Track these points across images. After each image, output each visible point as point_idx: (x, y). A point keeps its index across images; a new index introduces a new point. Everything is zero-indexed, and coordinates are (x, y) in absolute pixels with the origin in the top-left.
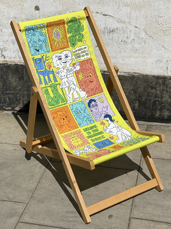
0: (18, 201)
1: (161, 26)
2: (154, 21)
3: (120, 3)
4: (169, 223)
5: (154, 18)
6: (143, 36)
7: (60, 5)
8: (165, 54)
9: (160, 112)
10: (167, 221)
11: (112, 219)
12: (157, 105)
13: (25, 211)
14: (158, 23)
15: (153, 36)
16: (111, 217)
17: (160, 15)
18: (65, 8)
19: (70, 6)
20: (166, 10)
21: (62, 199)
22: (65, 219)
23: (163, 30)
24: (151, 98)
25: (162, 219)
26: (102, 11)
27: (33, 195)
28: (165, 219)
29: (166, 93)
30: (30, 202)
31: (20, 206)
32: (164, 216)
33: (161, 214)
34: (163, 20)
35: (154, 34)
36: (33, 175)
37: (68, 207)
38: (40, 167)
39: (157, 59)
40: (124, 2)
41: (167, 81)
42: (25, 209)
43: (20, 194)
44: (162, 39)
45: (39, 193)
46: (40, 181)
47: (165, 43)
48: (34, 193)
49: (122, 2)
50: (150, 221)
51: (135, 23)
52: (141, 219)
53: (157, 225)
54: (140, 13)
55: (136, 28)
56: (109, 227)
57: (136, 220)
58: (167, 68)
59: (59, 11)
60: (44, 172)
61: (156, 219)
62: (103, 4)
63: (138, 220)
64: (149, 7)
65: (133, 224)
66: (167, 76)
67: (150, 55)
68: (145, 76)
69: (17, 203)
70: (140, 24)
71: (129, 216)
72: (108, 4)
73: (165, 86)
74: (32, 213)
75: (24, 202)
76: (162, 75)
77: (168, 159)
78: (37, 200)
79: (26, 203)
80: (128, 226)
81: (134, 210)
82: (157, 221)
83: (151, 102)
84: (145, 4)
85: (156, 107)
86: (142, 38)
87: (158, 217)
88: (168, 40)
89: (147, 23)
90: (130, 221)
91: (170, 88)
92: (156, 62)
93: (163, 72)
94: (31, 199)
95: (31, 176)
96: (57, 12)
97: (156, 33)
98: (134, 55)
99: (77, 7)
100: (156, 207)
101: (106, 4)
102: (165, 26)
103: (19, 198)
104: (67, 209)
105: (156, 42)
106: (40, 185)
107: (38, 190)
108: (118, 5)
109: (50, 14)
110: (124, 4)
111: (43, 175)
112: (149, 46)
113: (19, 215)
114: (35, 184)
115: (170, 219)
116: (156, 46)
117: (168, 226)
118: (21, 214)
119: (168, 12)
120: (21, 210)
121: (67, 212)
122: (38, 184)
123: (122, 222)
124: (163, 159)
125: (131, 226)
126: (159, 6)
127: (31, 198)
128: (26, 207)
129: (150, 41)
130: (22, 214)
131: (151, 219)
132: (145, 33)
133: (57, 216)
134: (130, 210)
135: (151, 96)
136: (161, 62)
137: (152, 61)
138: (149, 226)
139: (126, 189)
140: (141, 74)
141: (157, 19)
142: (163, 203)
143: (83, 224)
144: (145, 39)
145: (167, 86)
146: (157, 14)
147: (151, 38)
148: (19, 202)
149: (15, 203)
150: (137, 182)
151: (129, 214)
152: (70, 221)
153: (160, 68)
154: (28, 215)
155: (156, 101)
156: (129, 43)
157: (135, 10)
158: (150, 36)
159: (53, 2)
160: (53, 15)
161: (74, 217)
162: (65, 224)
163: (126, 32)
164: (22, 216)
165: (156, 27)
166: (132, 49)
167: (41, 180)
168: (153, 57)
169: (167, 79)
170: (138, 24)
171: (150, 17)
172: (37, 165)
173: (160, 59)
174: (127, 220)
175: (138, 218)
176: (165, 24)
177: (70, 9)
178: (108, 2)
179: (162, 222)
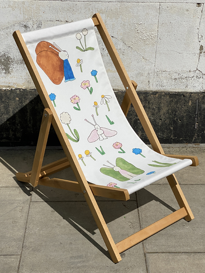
0: (8, 254)
1: (141, 34)
2: (132, 29)
3: (94, 9)
4: (187, 253)
5: (133, 26)
6: (120, 47)
7: (21, 13)
8: (146, 66)
9: (142, 132)
10: (185, 251)
11: (126, 258)
12: (138, 124)
13: (21, 264)
14: (137, 31)
15: (132, 47)
16: (124, 256)
17: (139, 23)
18: (27, 17)
19: (32, 14)
20: (146, 16)
21: (61, 243)
22: (72, 266)
23: (143, 39)
24: (131, 117)
25: (179, 249)
26: (73, 20)
27: (24, 244)
28: (182, 248)
29: (148, 110)
30: (23, 252)
31: (13, 259)
32: (179, 246)
33: (176, 244)
34: (143, 28)
35: (133, 44)
36: (15, 221)
37: (71, 252)
38: (20, 210)
39: (137, 72)
40: (98, 9)
41: (150, 96)
42: (20, 261)
43: (7, 245)
44: (142, 50)
45: (31, 241)
46: (27, 227)
47: (145, 53)
48: (25, 242)
49: (96, 9)
50: (168, 254)
51: (111, 32)
52: (156, 253)
53: (176, 257)
54: (116, 21)
55: (112, 38)
56: (125, 267)
57: (151, 254)
58: (149, 81)
59: (19, 20)
60: (28, 216)
61: (173, 250)
62: (74, 11)
63: (154, 254)
64: (127, 14)
65: (150, 259)
66: (149, 91)
67: (129, 68)
68: (124, 92)
69: (7, 256)
70: (117, 33)
71: (143, 252)
72: (79, 11)
73: (147, 102)
74: (30, 265)
75: (16, 254)
76: (144, 90)
77: (164, 184)
78: (31, 249)
79: (19, 255)
80: (146, 262)
81: (146, 244)
82: (174, 253)
83: (132, 122)
84: (122, 10)
85: (137, 127)
86: (120, 49)
87: (174, 248)
88: (148, 50)
89: (125, 32)
90: (145, 256)
91: (152, 104)
92: (136, 75)
93: (145, 86)
94: (23, 249)
95: (14, 223)
96: (17, 22)
97: (135, 43)
98: (111, 69)
99: (42, 16)
100: (169, 238)
101: (77, 11)
102: (145, 35)
103: (8, 251)
104: (71, 254)
105: (136, 53)
106: (28, 231)
107: (28, 238)
108: (92, 12)
109: (8, 24)
110: (98, 11)
111: (27, 220)
112: (127, 58)
113: (15, 269)
114: (22, 231)
115: (187, 248)
116: (136, 57)
117: (188, 255)
118: (17, 268)
119: (148, 19)
120: (15, 263)
121: (71, 257)
122: (25, 231)
123: (138, 259)
124: (159, 185)
125: (149, 262)
126: (138, 13)
127: (23, 247)
128: (20, 260)
129: (129, 52)
130: (19, 268)
131: (167, 251)
132: (123, 43)
133: (61, 264)
134: (142, 245)
135: (132, 115)
136: (142, 75)
137: (132, 75)
138: (168, 259)
139: (129, 222)
140: (119, 90)
141: (136, 27)
142: (174, 231)
143: (95, 268)
144: (123, 51)
145: (149, 102)
146: (136, 22)
147: (130, 49)
148: (10, 255)
149: (5, 256)
150: (138, 213)
151: (142, 249)
152: (79, 268)
153: (141, 82)
154: (26, 268)
155: (137, 120)
156: (106, 55)
157: (111, 17)
158: (129, 47)
159: (12, 11)
160: (12, 25)
161: (82, 262)
162: (74, 271)
163: (101, 43)
164: (20, 270)
165: (136, 36)
166: (108, 62)
167: (28, 225)
168: (133, 70)
169: (149, 94)
170: (115, 33)
171: (128, 25)
172: (15, 208)
173: (140, 72)
174: (143, 256)
175: (153, 252)
176: (145, 32)
177: (33, 17)
178: (79, 9)
179: (180, 253)
